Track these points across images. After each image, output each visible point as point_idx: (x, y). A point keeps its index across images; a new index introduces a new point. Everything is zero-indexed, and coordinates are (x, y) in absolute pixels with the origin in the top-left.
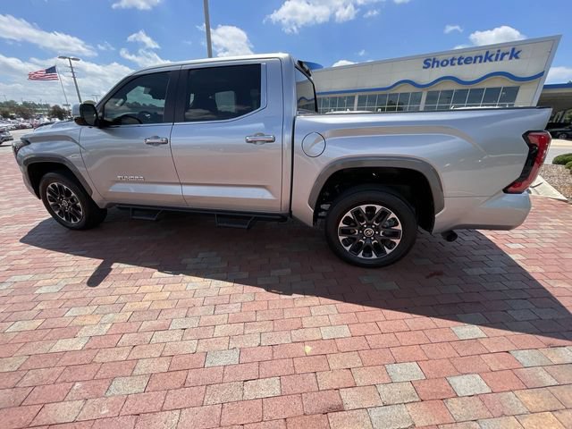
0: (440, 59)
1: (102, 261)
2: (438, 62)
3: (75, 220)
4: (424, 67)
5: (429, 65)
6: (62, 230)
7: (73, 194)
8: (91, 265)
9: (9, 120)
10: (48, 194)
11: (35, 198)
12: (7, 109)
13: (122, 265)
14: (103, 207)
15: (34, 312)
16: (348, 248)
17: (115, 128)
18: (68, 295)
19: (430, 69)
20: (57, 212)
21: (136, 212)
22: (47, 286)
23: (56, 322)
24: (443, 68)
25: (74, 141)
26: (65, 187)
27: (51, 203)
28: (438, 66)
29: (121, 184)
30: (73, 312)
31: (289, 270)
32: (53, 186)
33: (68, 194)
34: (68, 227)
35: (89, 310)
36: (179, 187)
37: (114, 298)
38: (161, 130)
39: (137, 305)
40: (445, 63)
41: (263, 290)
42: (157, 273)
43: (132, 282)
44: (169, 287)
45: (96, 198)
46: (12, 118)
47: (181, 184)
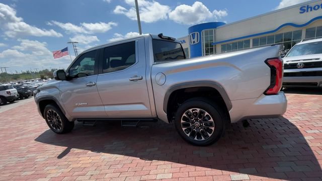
0: (312, 5)
1: (67, 148)
2: (311, 8)
3: (59, 129)
4: (301, 13)
5: (304, 11)
6: (54, 134)
7: (58, 115)
8: (61, 149)
9: (44, 80)
10: (47, 116)
11: (42, 118)
12: (43, 74)
13: (75, 149)
14: (71, 120)
15: (33, 169)
16: (188, 135)
17: (75, 80)
18: (47, 162)
19: (305, 13)
20: (51, 125)
21: (86, 122)
22: (40, 158)
23: (40, 172)
24: (316, 11)
25: (57, 88)
26: (54, 112)
27: (49, 121)
28: (311, 10)
29: (78, 108)
30: (48, 168)
31: (157, 149)
32: (49, 111)
33: (56, 115)
34: (56, 133)
35: (54, 168)
36: (103, 107)
37: (66, 163)
38: (92, 79)
39: (75, 166)
40: (317, 7)
41: (139, 158)
42: (90, 152)
43: (77, 156)
44: (92, 158)
45: (67, 116)
46: (46, 79)
47: (104, 105)
